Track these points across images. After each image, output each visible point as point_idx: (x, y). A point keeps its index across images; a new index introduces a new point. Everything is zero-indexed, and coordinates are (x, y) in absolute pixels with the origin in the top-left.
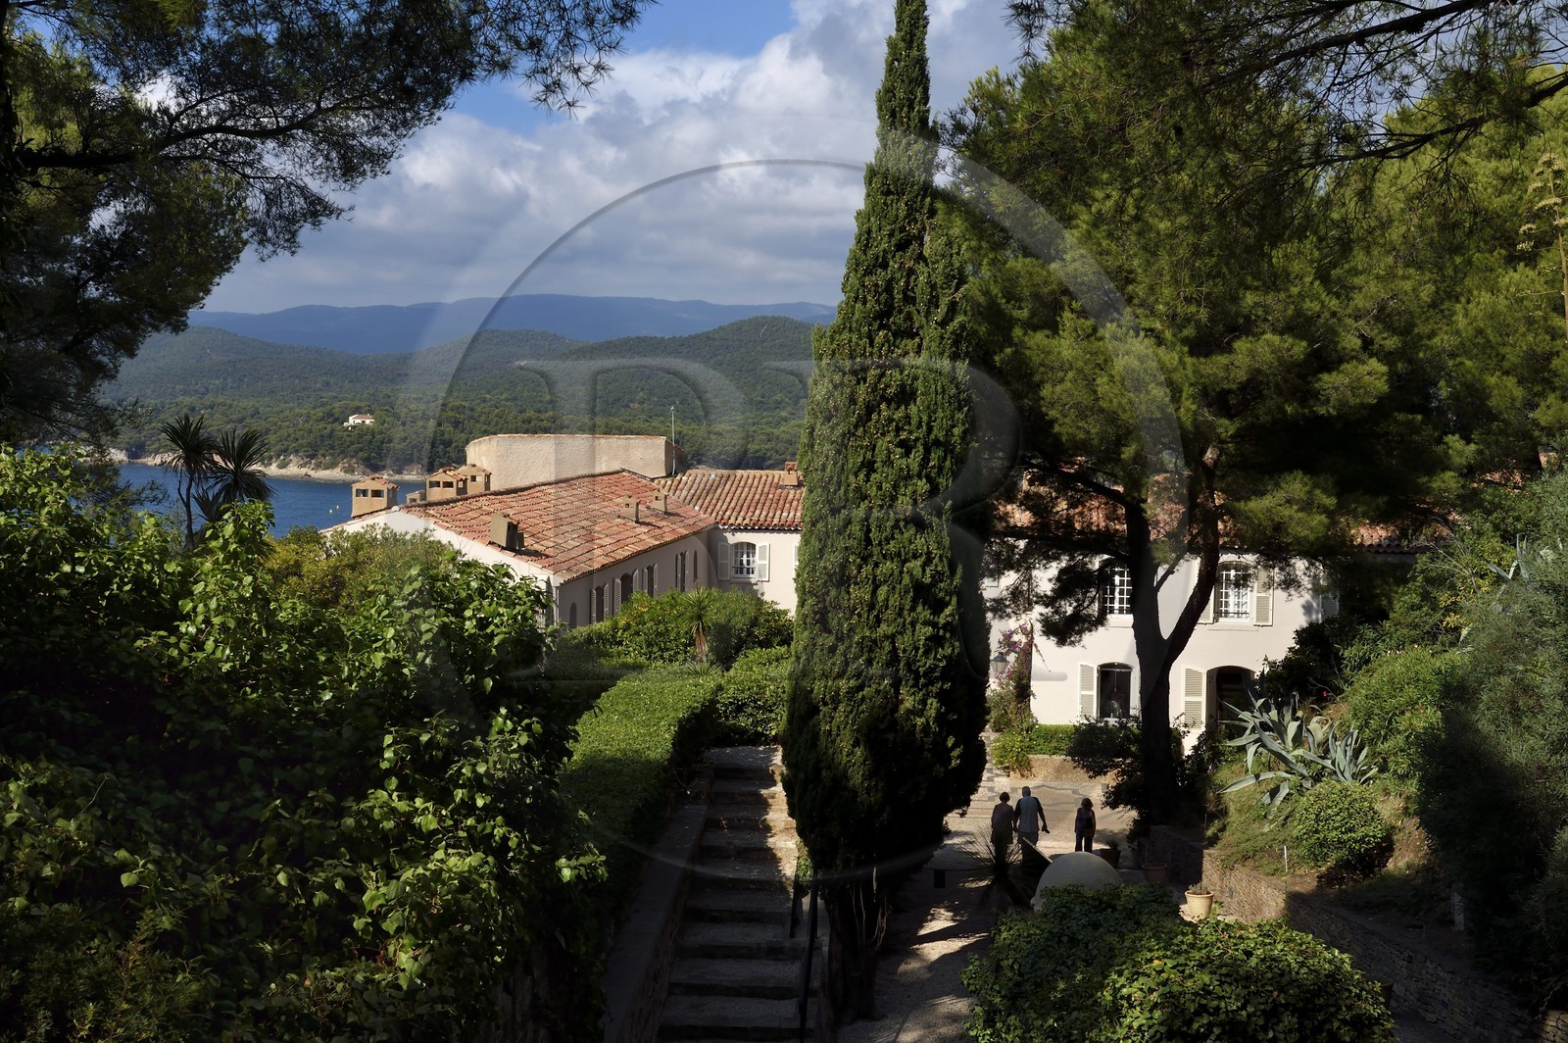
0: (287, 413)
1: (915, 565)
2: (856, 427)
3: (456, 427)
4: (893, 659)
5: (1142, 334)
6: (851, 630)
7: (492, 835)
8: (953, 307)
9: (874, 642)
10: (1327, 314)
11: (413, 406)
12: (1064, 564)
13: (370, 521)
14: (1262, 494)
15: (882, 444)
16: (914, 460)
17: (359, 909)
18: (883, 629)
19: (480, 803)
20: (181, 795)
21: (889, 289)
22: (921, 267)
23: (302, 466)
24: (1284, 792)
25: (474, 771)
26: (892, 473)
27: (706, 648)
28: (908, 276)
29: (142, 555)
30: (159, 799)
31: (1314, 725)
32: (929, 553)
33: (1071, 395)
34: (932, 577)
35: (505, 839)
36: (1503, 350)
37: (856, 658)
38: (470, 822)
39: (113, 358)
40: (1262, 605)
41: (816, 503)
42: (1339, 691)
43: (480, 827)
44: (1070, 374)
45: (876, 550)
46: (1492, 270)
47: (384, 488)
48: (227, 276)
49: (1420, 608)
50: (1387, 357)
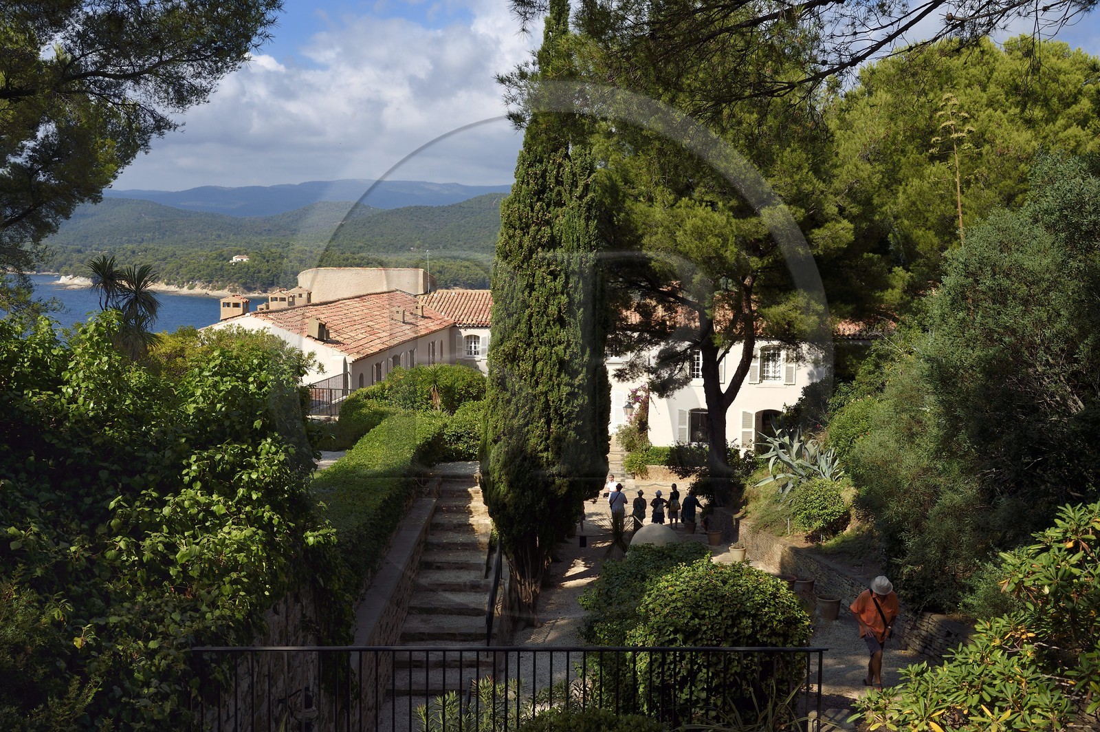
0: (193, 254)
1: (560, 349)
2: (523, 262)
3: (301, 263)
4: (547, 405)
5: (704, 204)
6: (520, 389)
7: (262, 516)
8: (587, 188)
9: (535, 396)
10: (818, 192)
11: (273, 250)
12: (662, 347)
13: (230, 322)
14: (778, 304)
15: (539, 273)
16: (559, 283)
17: (173, 563)
18: (540, 388)
19: (254, 497)
20: (59, 494)
21: (543, 176)
22: (567, 162)
23: (203, 288)
24: (790, 486)
25: (250, 477)
26: (545, 291)
27: (439, 401)
28: (559, 168)
29: (37, 344)
30: (44, 496)
31: (809, 445)
32: (568, 341)
33: (662, 243)
34: (571, 356)
35: (271, 519)
36: (927, 215)
37: (523, 406)
38: (248, 509)
39: (54, 219)
40: (789, 371)
41: (498, 310)
42: (825, 424)
43: (254, 512)
44: (660, 229)
45: (535, 340)
46: (921, 165)
47: (241, 302)
48: (127, 167)
49: (874, 372)
50: (852, 219)
